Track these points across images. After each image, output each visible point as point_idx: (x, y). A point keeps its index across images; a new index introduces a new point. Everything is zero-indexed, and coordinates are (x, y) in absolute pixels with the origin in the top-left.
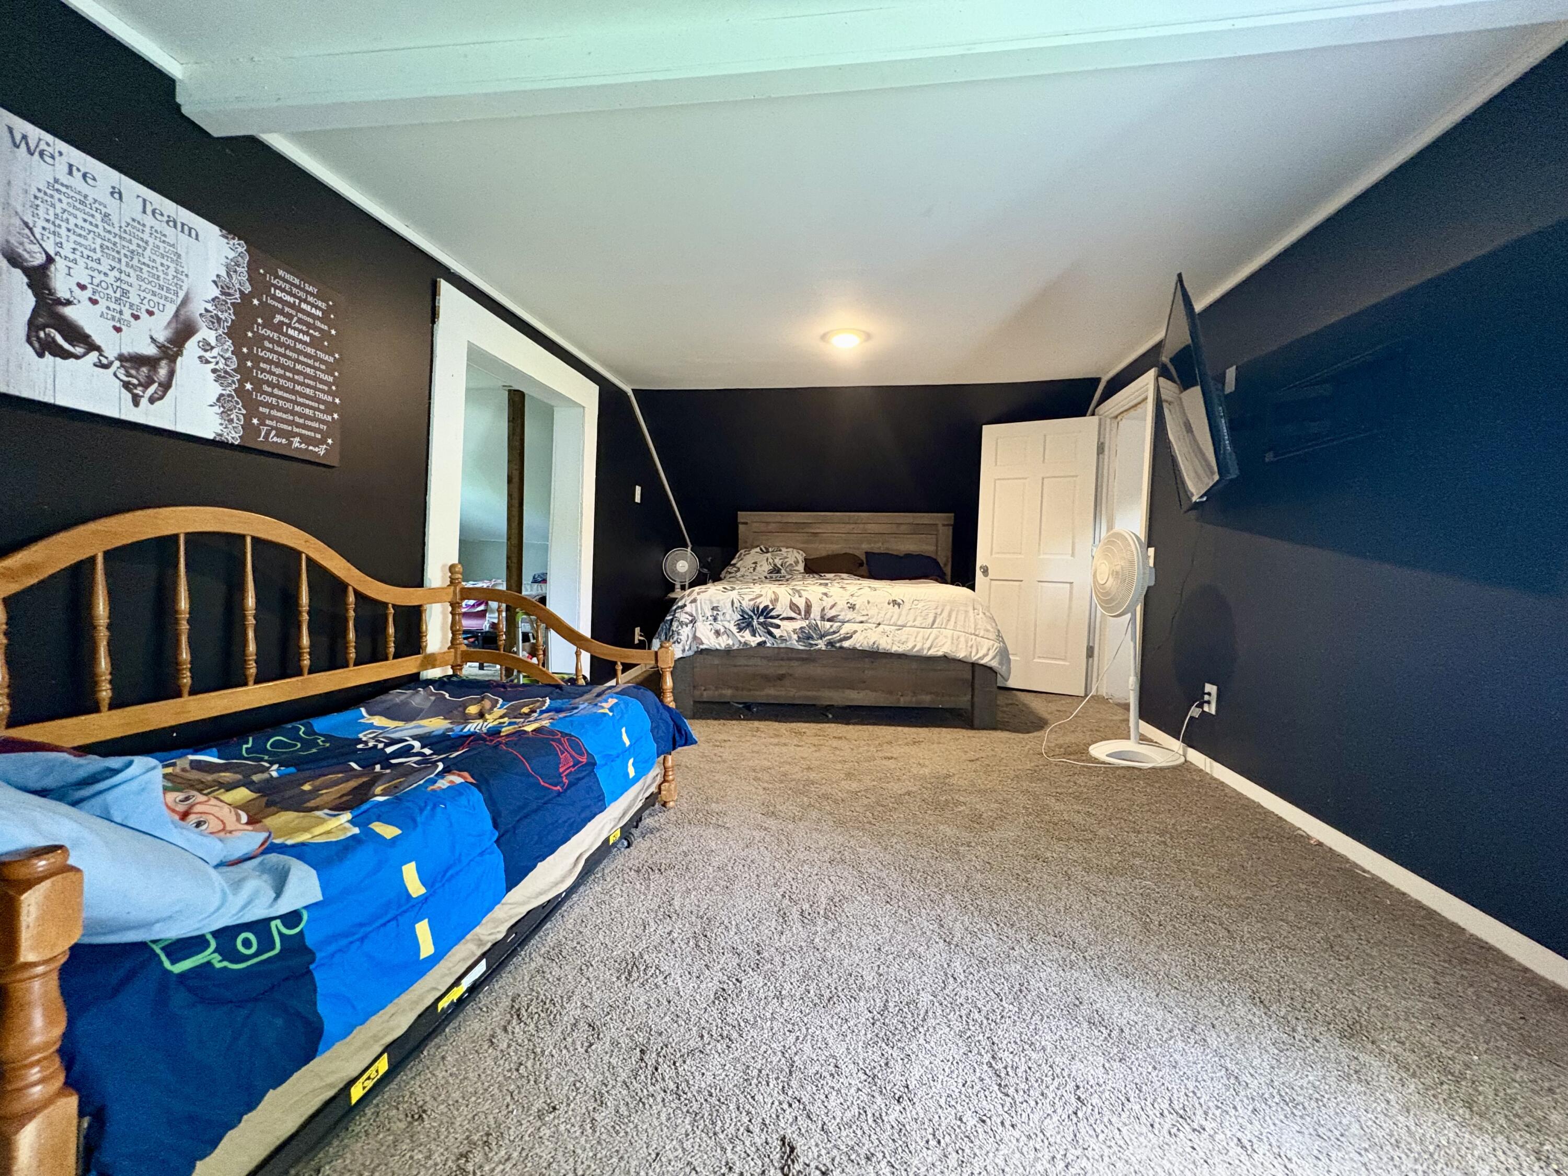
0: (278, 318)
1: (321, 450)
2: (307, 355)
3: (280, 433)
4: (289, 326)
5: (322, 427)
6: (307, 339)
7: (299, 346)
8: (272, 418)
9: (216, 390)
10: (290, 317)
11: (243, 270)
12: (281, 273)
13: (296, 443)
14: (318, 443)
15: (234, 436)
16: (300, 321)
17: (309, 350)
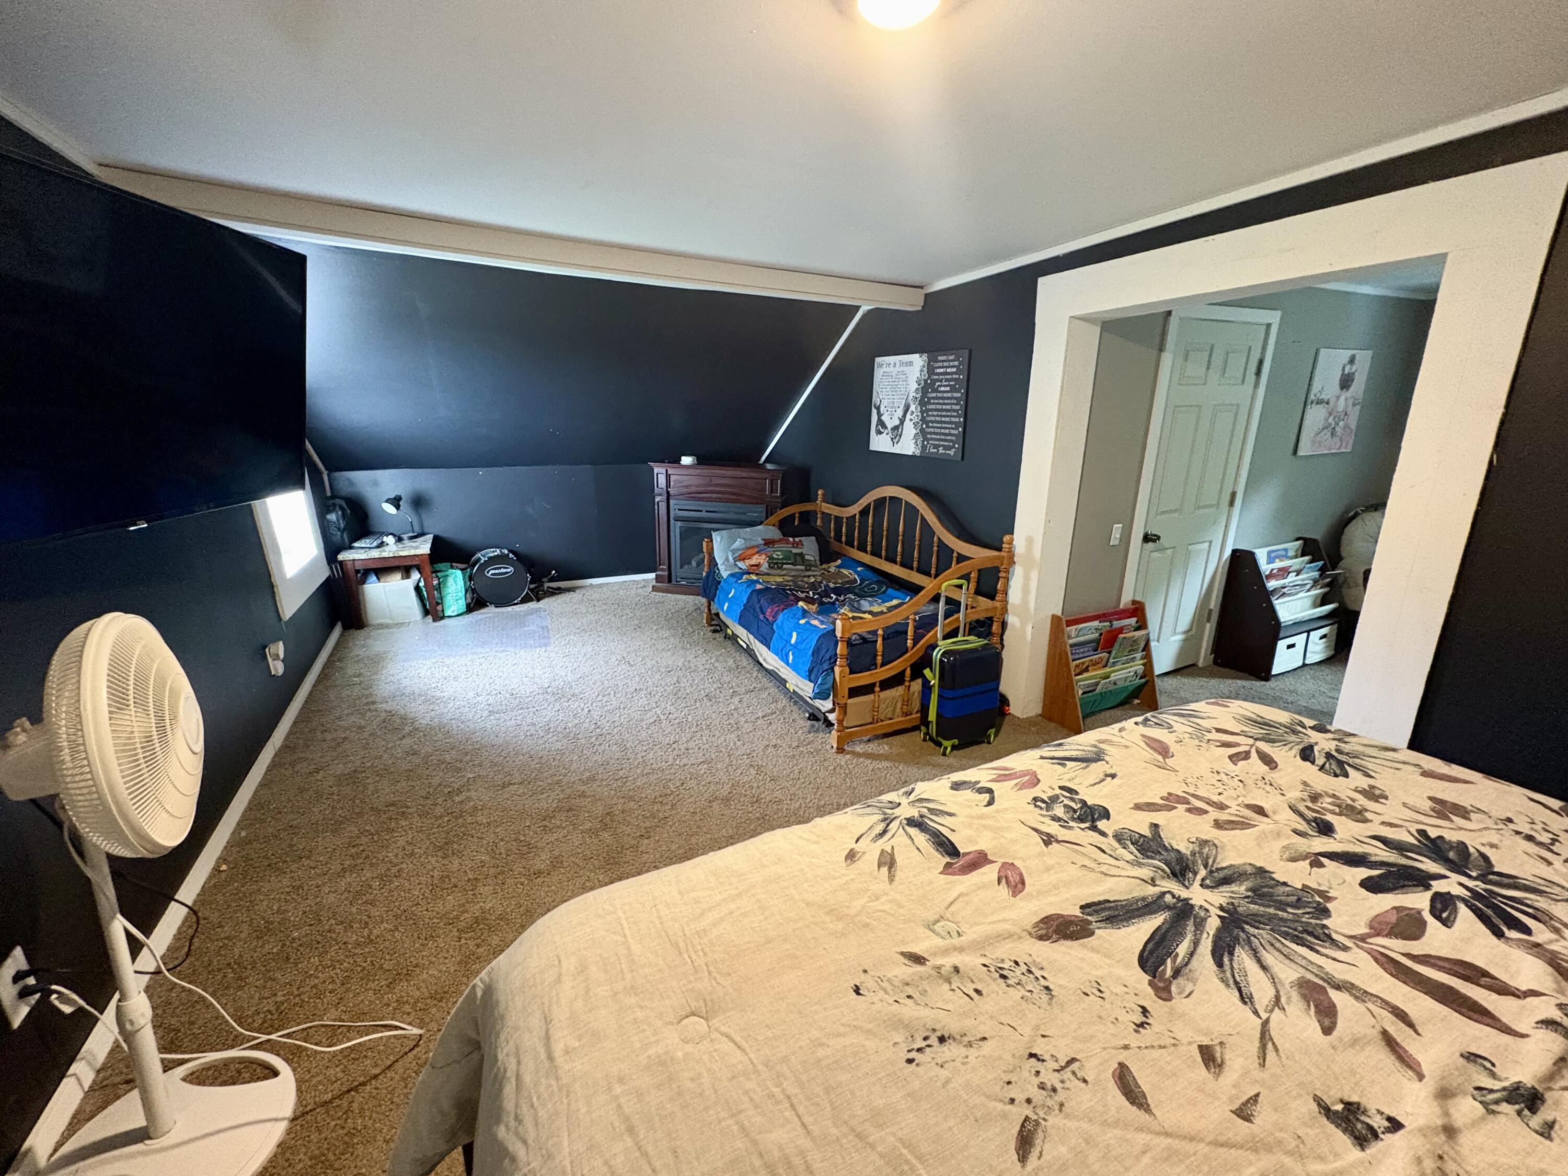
0: (938, 384)
1: (952, 452)
2: (948, 398)
3: (936, 447)
4: (940, 386)
5: (954, 438)
6: (948, 389)
7: (945, 395)
8: (932, 439)
9: (914, 431)
10: (941, 381)
11: (925, 369)
12: (940, 358)
13: (941, 451)
14: (949, 448)
15: (918, 453)
16: (947, 380)
17: (949, 395)
